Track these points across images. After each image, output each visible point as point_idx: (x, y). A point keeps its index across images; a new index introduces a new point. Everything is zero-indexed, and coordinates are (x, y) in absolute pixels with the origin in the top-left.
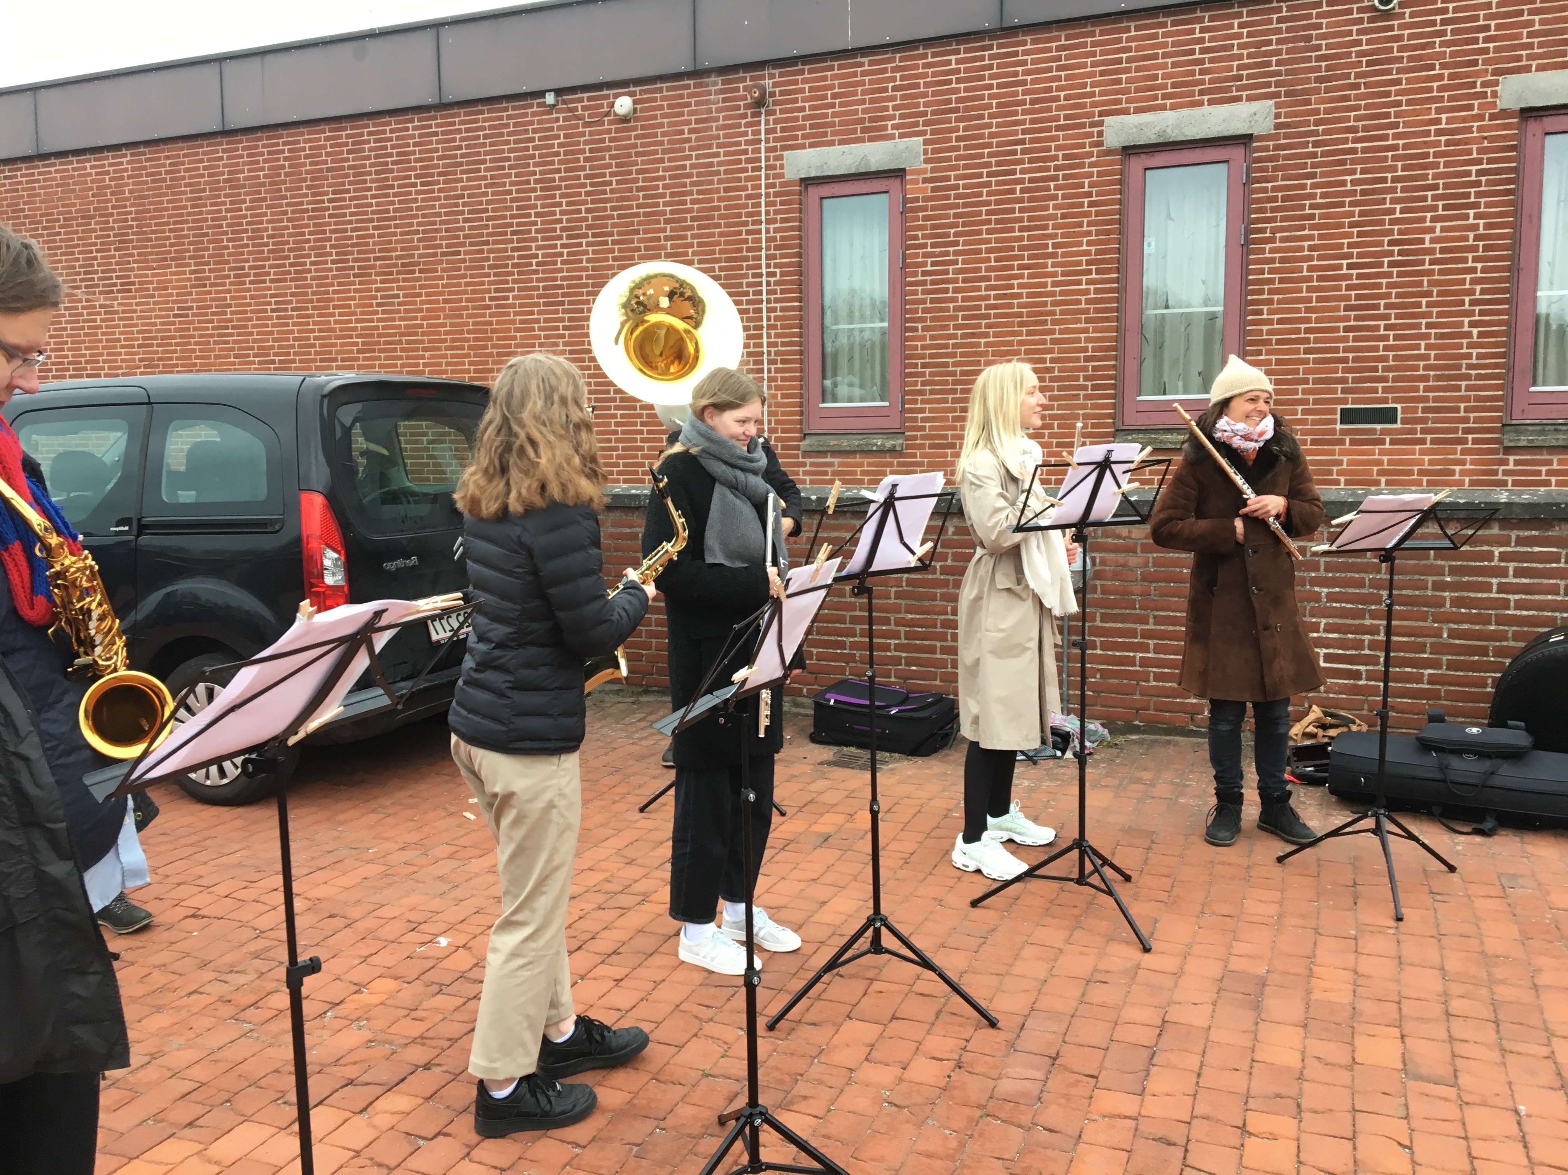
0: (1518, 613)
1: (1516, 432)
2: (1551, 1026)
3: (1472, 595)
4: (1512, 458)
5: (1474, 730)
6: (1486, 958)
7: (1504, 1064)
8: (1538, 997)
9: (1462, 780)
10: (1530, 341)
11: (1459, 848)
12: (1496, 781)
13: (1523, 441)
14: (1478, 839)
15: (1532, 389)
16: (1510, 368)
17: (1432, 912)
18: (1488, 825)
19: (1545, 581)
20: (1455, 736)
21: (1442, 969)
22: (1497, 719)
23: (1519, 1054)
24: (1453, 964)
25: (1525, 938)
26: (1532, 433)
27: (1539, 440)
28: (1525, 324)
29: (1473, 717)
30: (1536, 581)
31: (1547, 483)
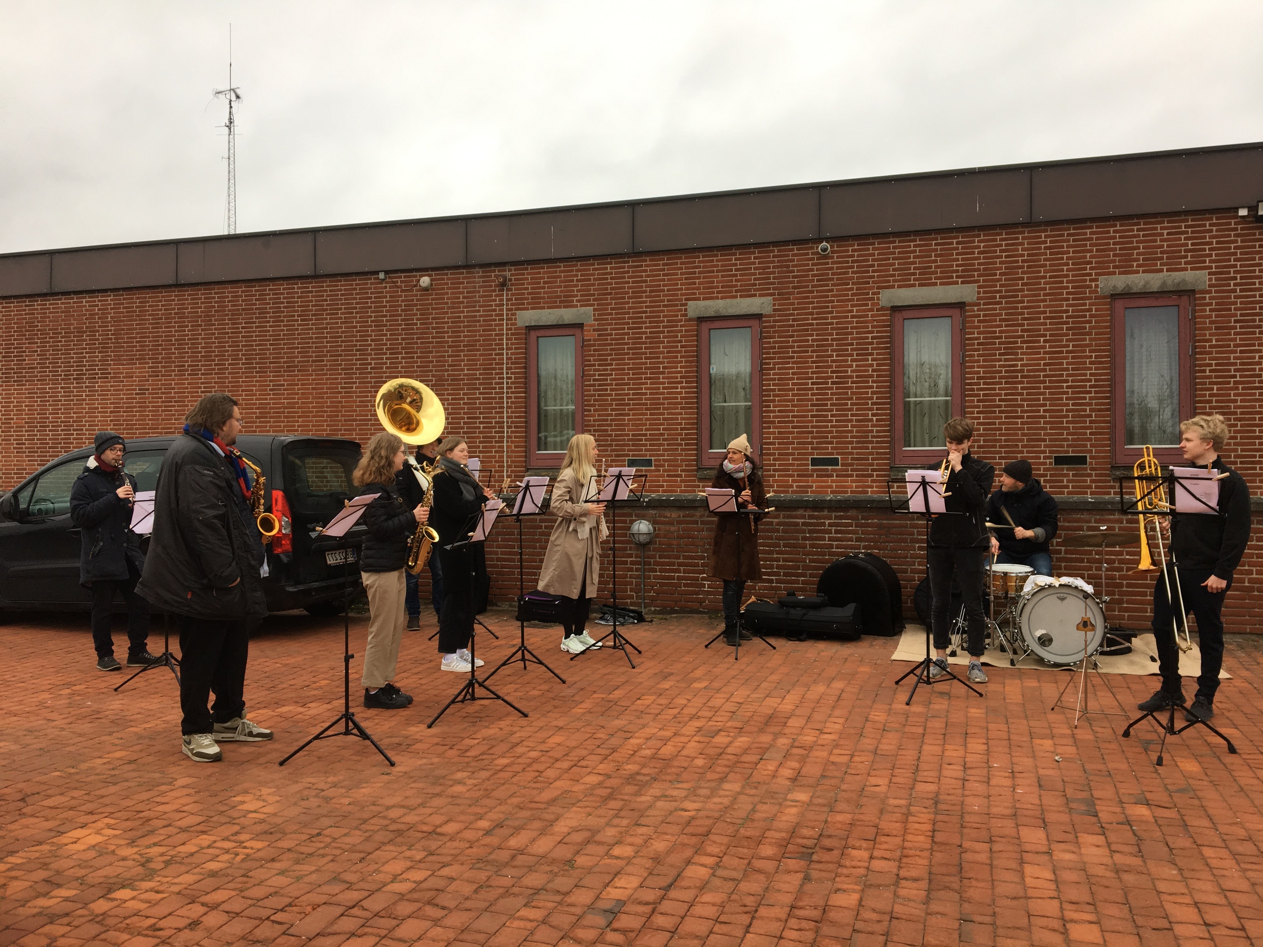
1: (897, 471)
5: (802, 597)
9: (793, 618)
10: (901, 424)
12: (807, 618)
14: (798, 642)
15: (904, 449)
16: (892, 437)
18: (803, 637)
20: (794, 600)
28: (898, 415)
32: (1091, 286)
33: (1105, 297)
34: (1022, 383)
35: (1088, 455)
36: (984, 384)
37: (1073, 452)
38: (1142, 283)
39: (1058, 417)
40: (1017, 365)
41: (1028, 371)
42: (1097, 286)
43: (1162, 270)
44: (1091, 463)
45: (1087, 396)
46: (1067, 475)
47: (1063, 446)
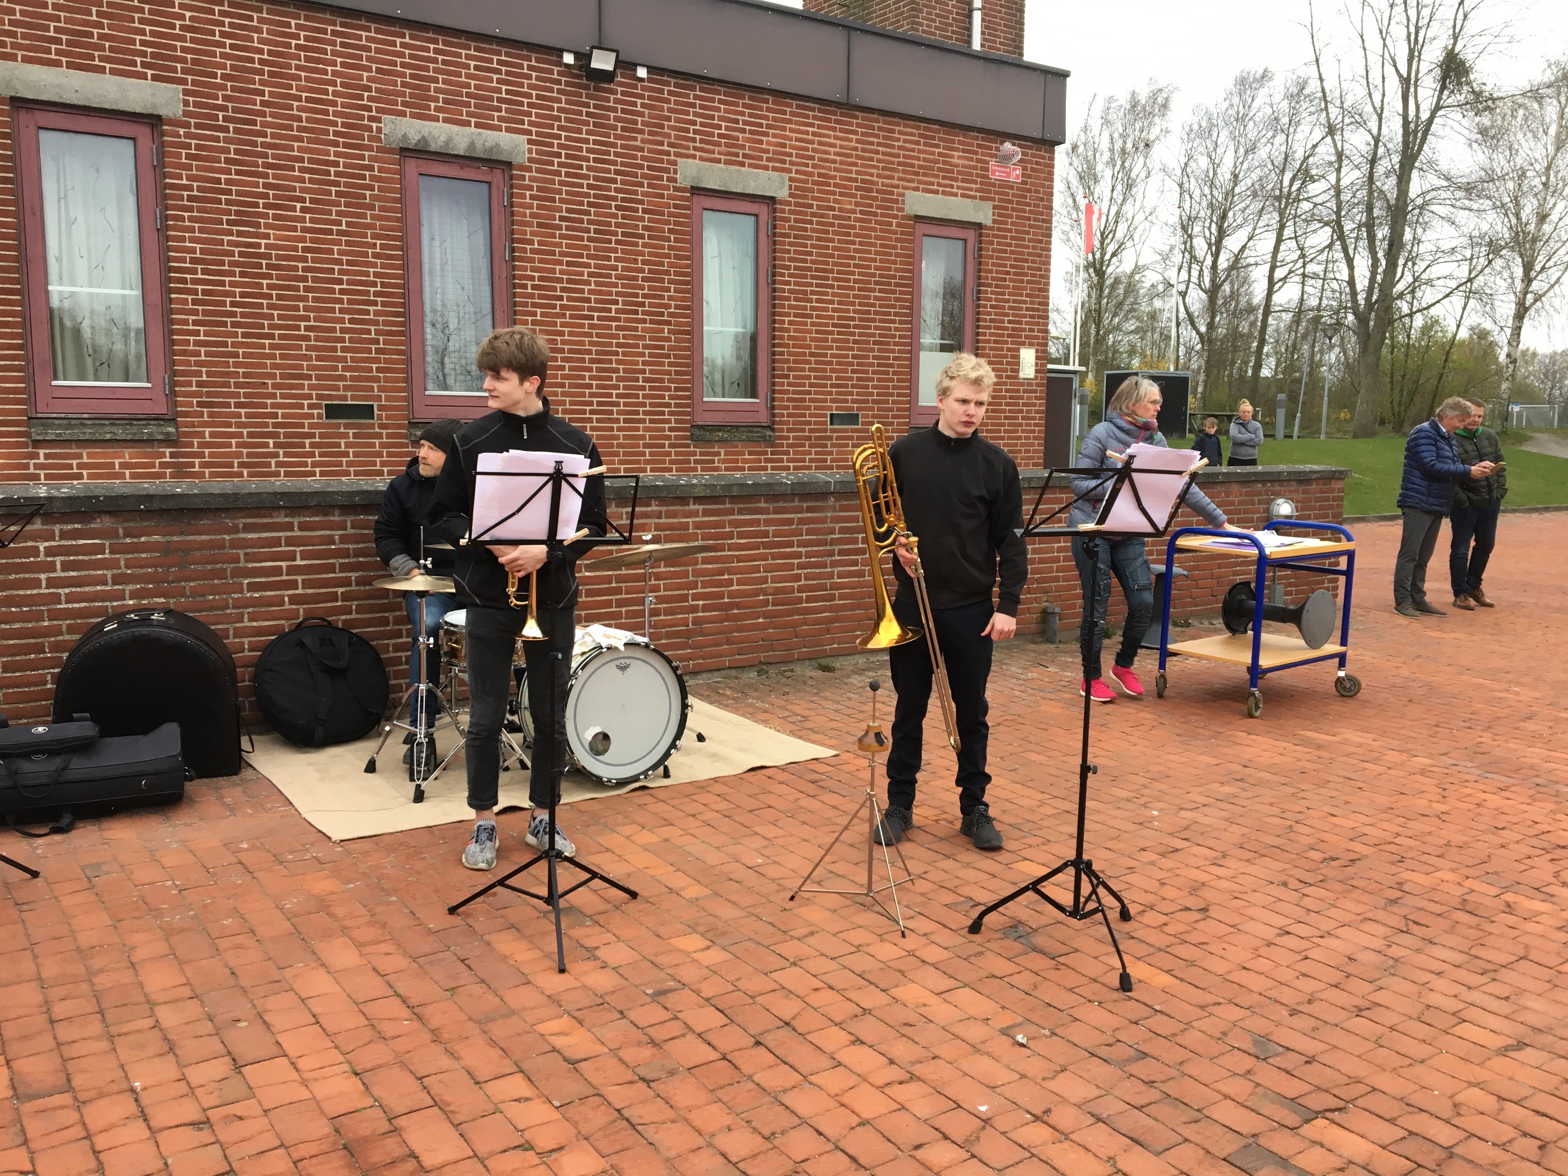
0: (70, 606)
1: (43, 425)
2: (153, 997)
3: (21, 592)
4: (42, 452)
5: (41, 729)
6: (83, 953)
7: (114, 1049)
8: (136, 974)
9: (34, 782)
10: (46, 333)
11: (39, 851)
12: (69, 775)
13: (51, 435)
14: (57, 838)
15: (54, 383)
16: (29, 359)
17: (20, 926)
18: (65, 821)
19: (92, 573)
20: (21, 739)
21: (40, 978)
22: (62, 715)
23: (126, 1034)
24: (50, 970)
25: (116, 923)
26: (59, 427)
27: (67, 434)
28: (39, 317)
29: (36, 717)
30: (83, 573)
31: (79, 477)
32: (370, 129)
33: (390, 151)
34: (269, 277)
35: (375, 404)
36: (204, 272)
37: (353, 398)
38: (443, 138)
39: (328, 340)
40: (258, 246)
41: (278, 257)
42: (379, 130)
43: (468, 124)
44: (380, 417)
45: (371, 308)
46: (345, 436)
47: (337, 388)
